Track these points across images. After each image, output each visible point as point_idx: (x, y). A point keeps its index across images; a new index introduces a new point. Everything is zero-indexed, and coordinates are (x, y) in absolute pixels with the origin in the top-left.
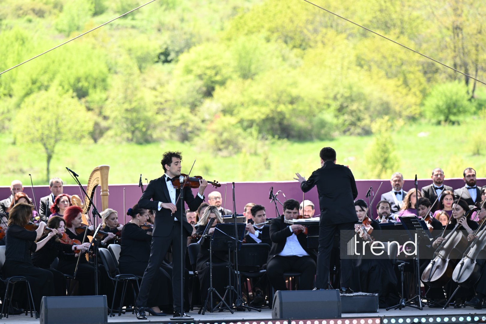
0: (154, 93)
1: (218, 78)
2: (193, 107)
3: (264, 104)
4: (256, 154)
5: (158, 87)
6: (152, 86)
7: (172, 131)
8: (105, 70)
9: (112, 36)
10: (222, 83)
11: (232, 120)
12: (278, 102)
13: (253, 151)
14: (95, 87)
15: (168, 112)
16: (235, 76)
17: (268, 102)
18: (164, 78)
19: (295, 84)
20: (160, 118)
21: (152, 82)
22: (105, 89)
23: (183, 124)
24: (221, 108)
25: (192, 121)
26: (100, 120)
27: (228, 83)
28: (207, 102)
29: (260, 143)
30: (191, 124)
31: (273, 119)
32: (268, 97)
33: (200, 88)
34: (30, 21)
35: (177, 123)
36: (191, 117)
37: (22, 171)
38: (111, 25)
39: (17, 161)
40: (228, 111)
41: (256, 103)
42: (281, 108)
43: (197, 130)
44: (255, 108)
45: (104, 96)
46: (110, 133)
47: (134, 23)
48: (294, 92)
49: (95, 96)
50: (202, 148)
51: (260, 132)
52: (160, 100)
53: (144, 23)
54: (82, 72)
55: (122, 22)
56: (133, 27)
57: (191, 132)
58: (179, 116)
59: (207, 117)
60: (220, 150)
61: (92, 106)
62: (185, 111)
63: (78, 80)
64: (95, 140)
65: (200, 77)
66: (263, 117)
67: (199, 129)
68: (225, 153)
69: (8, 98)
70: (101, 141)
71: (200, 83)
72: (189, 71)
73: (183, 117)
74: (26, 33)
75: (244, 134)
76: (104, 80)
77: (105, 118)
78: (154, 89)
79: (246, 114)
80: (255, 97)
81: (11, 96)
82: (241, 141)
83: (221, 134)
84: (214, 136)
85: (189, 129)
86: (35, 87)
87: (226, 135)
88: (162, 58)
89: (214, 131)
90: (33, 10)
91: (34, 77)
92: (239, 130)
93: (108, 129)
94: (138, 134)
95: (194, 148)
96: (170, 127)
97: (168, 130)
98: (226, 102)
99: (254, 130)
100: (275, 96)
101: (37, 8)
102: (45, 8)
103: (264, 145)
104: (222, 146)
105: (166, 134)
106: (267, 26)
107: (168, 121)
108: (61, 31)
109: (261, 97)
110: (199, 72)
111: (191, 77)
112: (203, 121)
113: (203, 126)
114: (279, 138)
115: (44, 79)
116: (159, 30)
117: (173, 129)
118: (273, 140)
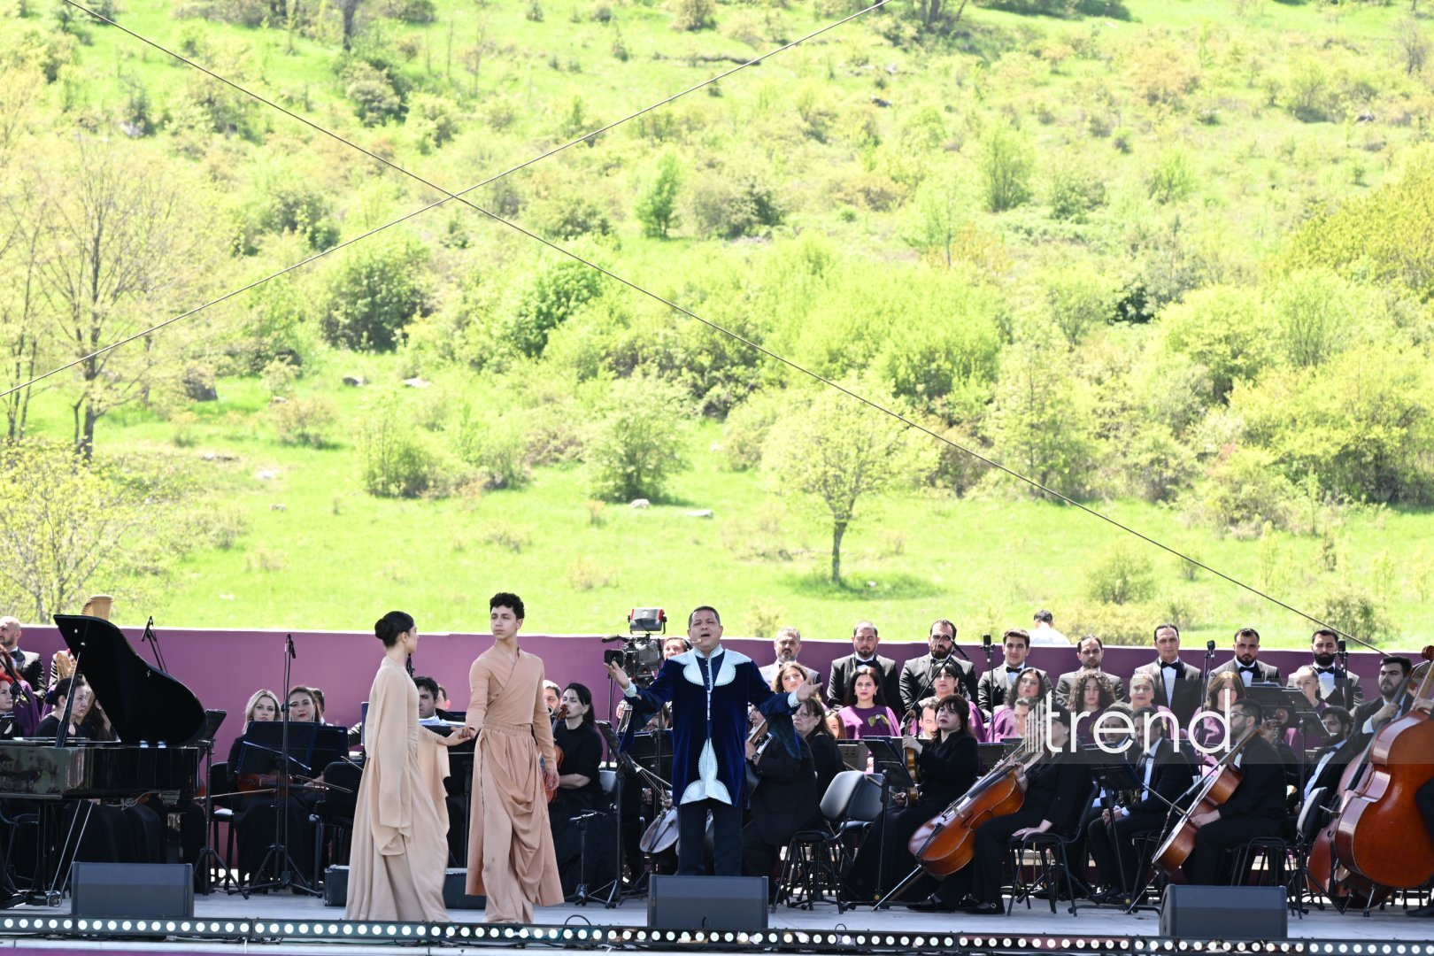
0: (1097, 389)
1: (1240, 361)
2: (1182, 423)
3: (1339, 423)
4: (1314, 533)
5: (1107, 376)
6: (1095, 375)
7: (1131, 477)
8: (992, 335)
9: (1026, 257)
10: (1250, 373)
11: (1267, 457)
12: (1374, 419)
13: (1308, 528)
14: (967, 371)
15: (1125, 434)
16: (1280, 357)
17: (1349, 417)
18: (1121, 360)
19: (1412, 380)
20: (1104, 447)
21: (1095, 366)
22: (991, 376)
23: (1159, 461)
24: (1245, 426)
25: (1175, 456)
26: (971, 445)
27: (1263, 373)
28: (1214, 415)
29: (1326, 510)
30: (1172, 462)
31: (1358, 455)
32: (1349, 406)
33: (1200, 381)
34: (850, 218)
35: (1145, 459)
36: (1175, 446)
37: (784, 555)
38: (1029, 233)
39: (776, 531)
40: (1257, 436)
41: (1321, 420)
42: (1377, 432)
43: (1185, 478)
44: (1321, 432)
45: (985, 394)
46: (993, 475)
47: (1080, 229)
48: (1410, 398)
49: (967, 392)
50: (1195, 517)
51: (1326, 485)
52: (1109, 405)
53: (1104, 230)
54: (939, 338)
55: (1053, 226)
56: (1077, 239)
57: (1175, 481)
58: (1148, 443)
59: (1212, 448)
60: (1234, 521)
61: (958, 413)
62: (1163, 433)
63: (930, 356)
64: (960, 491)
65: (1201, 356)
66: (1334, 451)
67: (1190, 474)
68: (1245, 529)
69: (776, 392)
70: (972, 492)
71: (1201, 370)
72: (1179, 345)
73: (1157, 446)
74: (827, 246)
75: (1290, 488)
76: (988, 357)
77: (985, 442)
78: (1099, 382)
79: (1298, 443)
80: (1321, 407)
81: (783, 385)
82: (1281, 504)
83: (1237, 488)
84: (1224, 491)
85: (1169, 473)
86: (836, 366)
87: (1247, 489)
88: (1131, 310)
89: (1221, 480)
90: (867, 192)
91: (835, 346)
92: (1282, 479)
93: (988, 465)
94: (1056, 480)
95: (1177, 517)
96: (1126, 467)
97: (1124, 473)
98: (1256, 416)
99: (1311, 481)
100: (1363, 406)
101: (875, 188)
102: (893, 188)
103: (1335, 515)
104: (1237, 515)
105: (1120, 482)
106: (1372, 245)
107: (1124, 454)
108: (914, 243)
109: (1334, 407)
110: (1199, 346)
111: (1183, 358)
112: (1202, 456)
113: (1200, 467)
114: (1371, 499)
115: (856, 351)
116: (1134, 247)
117: (1134, 471)
118: (1356, 504)
